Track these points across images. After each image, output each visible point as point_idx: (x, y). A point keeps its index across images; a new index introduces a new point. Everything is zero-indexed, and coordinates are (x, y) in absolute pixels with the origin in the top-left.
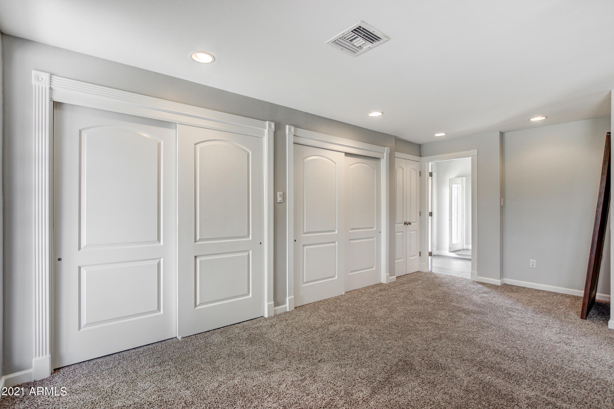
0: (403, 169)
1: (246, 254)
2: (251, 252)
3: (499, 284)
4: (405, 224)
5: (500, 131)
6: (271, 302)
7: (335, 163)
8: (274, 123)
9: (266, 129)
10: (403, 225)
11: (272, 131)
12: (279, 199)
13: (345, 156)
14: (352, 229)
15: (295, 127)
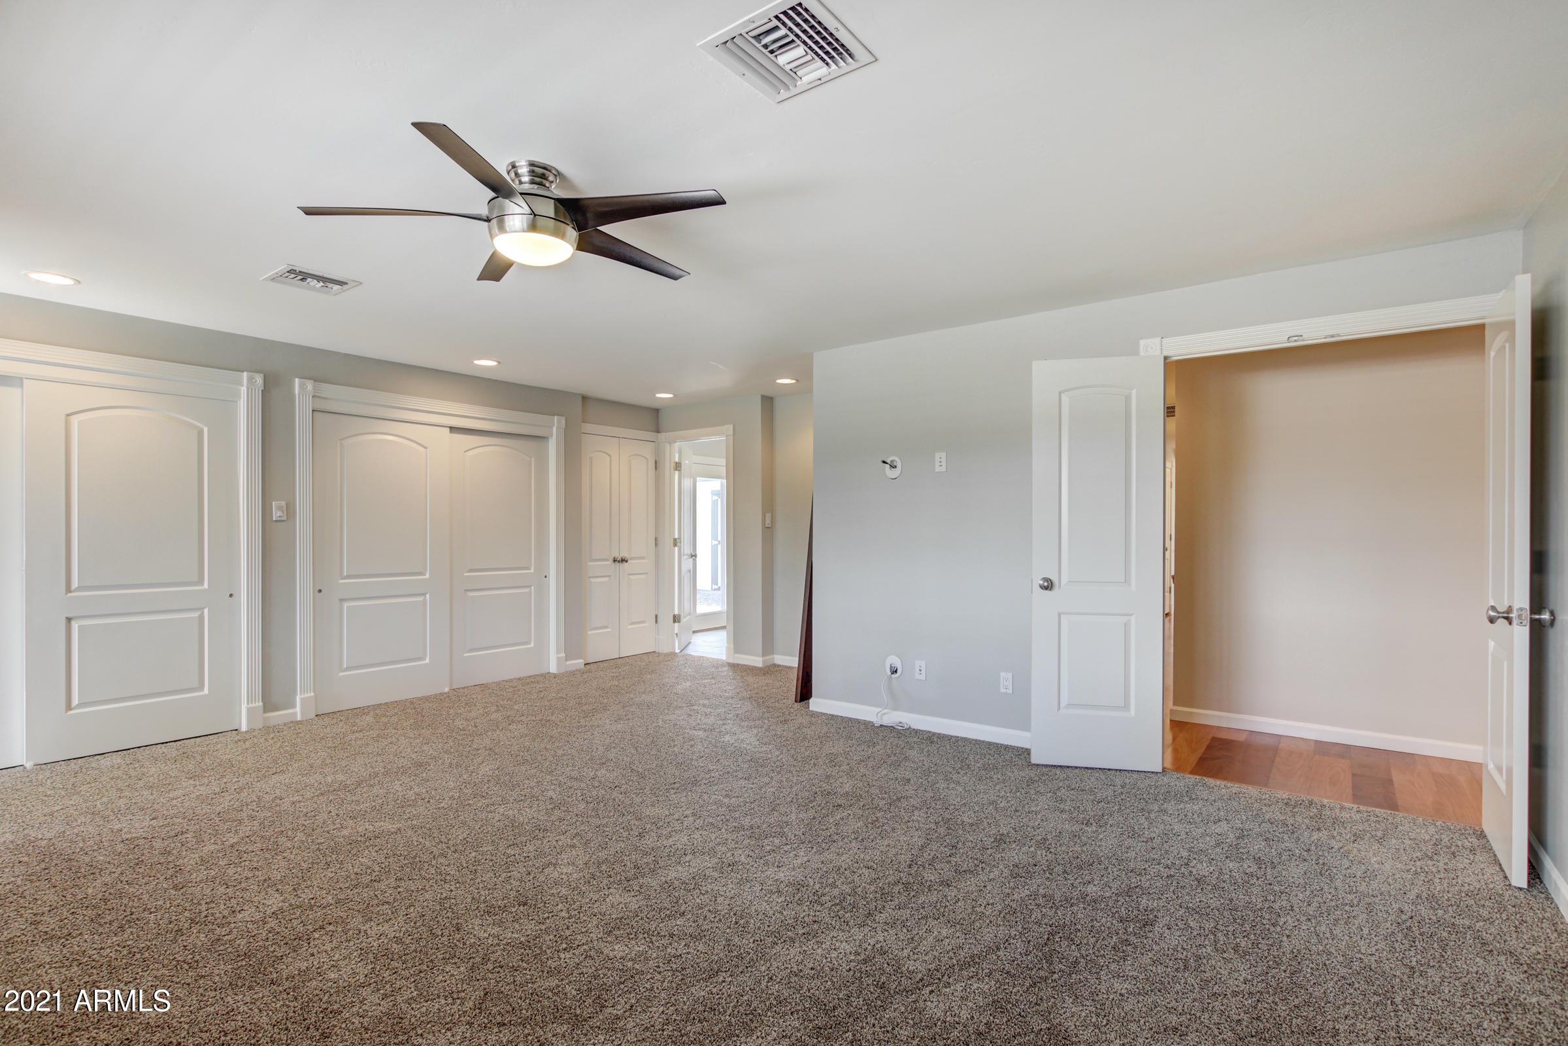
0: (610, 456)
1: (196, 614)
2: (206, 611)
3: (760, 665)
4: (615, 561)
5: (762, 396)
6: (255, 703)
7: (426, 448)
8: (262, 375)
9: (243, 385)
10: (610, 562)
11: (259, 390)
12: (276, 513)
13: (451, 432)
14: (471, 571)
15: (315, 381)
